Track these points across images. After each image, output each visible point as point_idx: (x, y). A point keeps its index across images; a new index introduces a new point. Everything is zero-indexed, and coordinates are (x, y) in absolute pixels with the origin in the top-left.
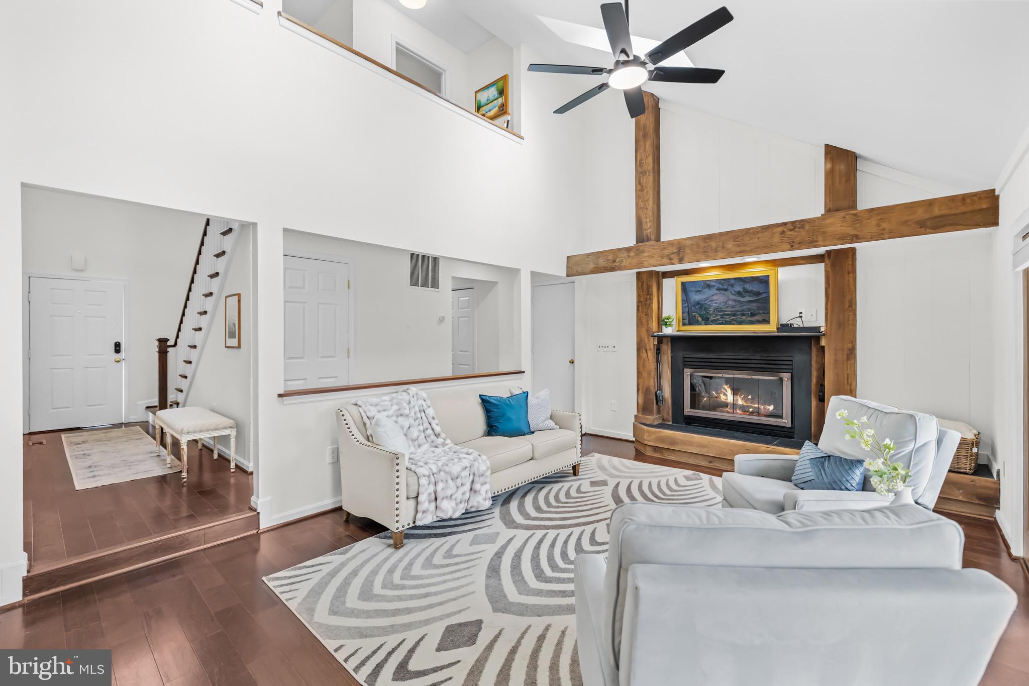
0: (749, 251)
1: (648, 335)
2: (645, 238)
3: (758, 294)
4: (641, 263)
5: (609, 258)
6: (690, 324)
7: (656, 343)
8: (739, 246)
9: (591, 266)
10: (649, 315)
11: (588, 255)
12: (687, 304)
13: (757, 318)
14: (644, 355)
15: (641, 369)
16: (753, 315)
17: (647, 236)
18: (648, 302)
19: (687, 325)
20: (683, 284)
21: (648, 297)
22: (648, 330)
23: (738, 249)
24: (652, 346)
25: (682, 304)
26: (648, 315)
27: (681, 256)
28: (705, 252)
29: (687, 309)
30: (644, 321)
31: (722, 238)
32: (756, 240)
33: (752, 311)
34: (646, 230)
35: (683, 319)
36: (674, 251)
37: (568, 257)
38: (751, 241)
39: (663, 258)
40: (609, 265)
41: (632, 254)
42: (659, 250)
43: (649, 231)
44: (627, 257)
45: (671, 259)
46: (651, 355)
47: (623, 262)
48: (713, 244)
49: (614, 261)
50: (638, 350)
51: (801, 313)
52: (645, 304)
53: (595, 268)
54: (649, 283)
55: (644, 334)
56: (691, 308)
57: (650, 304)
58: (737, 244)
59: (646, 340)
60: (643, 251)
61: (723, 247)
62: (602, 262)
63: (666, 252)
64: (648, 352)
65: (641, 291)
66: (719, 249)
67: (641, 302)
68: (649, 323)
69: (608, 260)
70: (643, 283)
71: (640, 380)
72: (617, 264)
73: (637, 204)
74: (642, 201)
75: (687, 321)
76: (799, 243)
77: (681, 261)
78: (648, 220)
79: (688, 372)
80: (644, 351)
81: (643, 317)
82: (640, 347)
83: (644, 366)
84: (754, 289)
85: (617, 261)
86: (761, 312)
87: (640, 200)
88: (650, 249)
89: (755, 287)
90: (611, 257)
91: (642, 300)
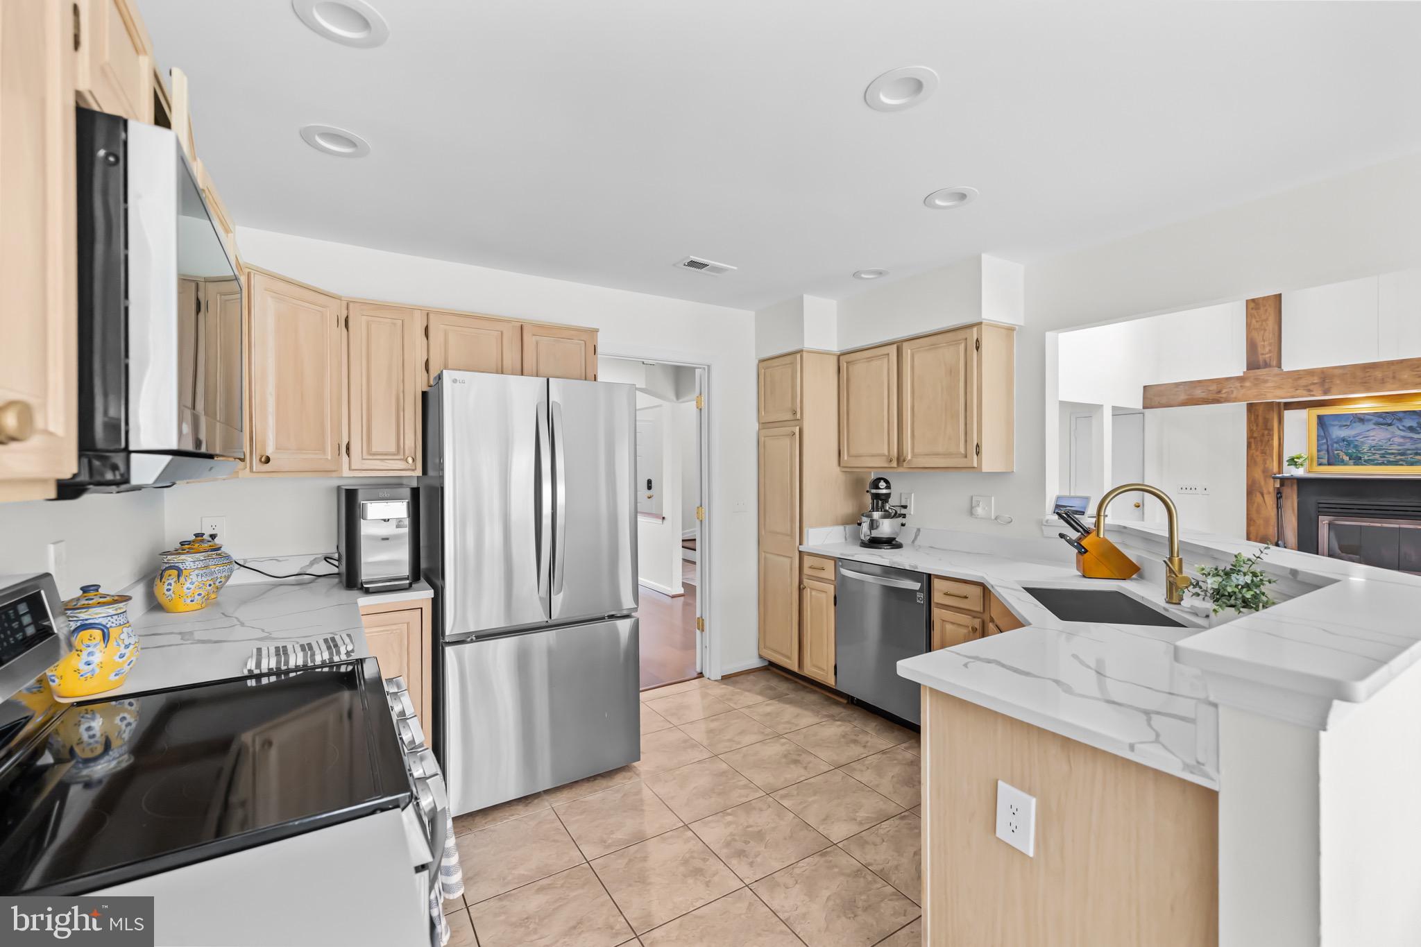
1: (1266, 477)
2: (1261, 363)
4: (1262, 395)
5: (1211, 389)
6: (1329, 464)
7: (1278, 485)
9: (1183, 397)
10: (1268, 452)
11: (1177, 385)
12: (1325, 441)
14: (1258, 498)
15: (1254, 515)
17: (1265, 361)
18: (1266, 438)
19: (1326, 465)
20: (1320, 418)
21: (1266, 432)
22: (1265, 471)
24: (1271, 489)
25: (1318, 440)
26: (1265, 453)
27: (1326, 387)
28: (1362, 382)
29: (1325, 447)
30: (1259, 459)
31: (1394, 367)
34: (1263, 354)
35: (1318, 458)
36: (1315, 381)
37: (1145, 387)
39: (1297, 389)
40: (1211, 397)
41: (1247, 384)
42: (1290, 380)
43: (1267, 356)
44: (1239, 388)
45: (1310, 391)
46: (1270, 500)
47: (1232, 391)
48: (1378, 374)
49: (1219, 392)
50: (1250, 493)
52: (1262, 441)
53: (1188, 399)
54: (1267, 417)
55: (1258, 474)
56: (1332, 446)
57: (1268, 441)
58: (1417, 375)
59: (1263, 483)
60: (1266, 381)
61: (1394, 378)
62: (1199, 393)
63: (1303, 382)
64: (1266, 496)
65: (1255, 425)
66: (1387, 379)
67: (1255, 438)
68: (1268, 462)
69: (1210, 391)
70: (1258, 416)
71: (1252, 528)
72: (1224, 396)
73: (1248, 325)
74: (1257, 321)
75: (1325, 461)
77: (1326, 392)
78: (1266, 343)
79: (1324, 521)
80: (1259, 495)
81: (1257, 456)
82: (1252, 490)
83: (1258, 512)
85: (1224, 392)
87: (1254, 321)
88: (1276, 379)
90: (1214, 387)
91: (1255, 435)
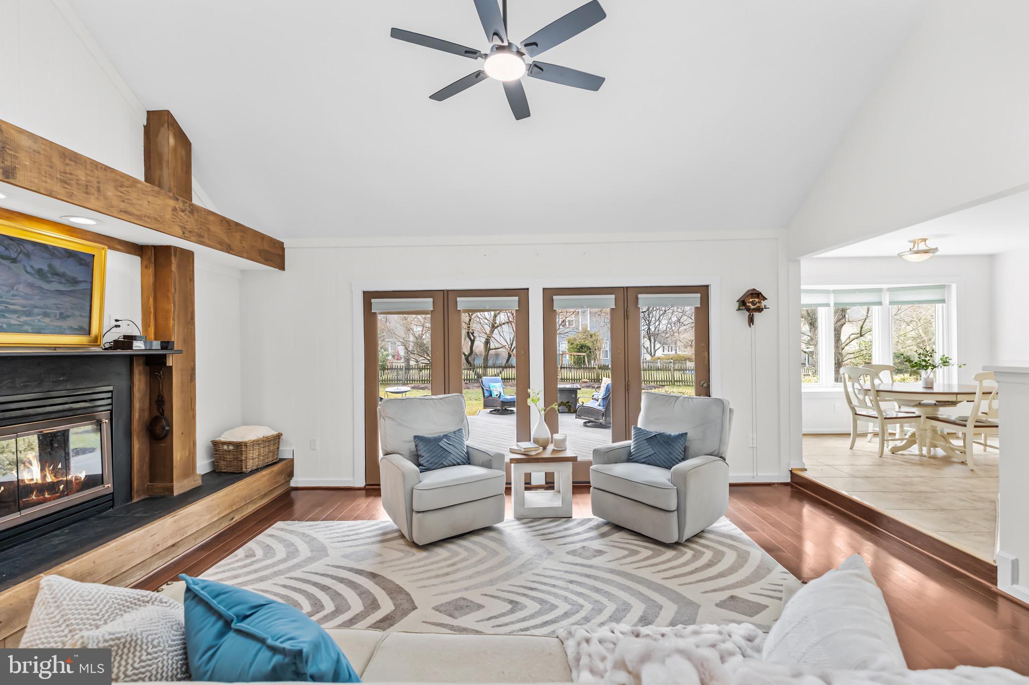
0: (137, 216)
3: (75, 282)
8: (123, 201)
13: (71, 322)
16: (63, 317)
23: (123, 206)
28: (66, 183)
31: (96, 172)
32: (145, 203)
33: (62, 311)
38: (140, 202)
48: (81, 174)
51: (117, 321)
58: (121, 197)
61: (99, 189)
66: (93, 190)
76: (190, 232)
84: (68, 273)
86: (77, 313)
89: (70, 269)
